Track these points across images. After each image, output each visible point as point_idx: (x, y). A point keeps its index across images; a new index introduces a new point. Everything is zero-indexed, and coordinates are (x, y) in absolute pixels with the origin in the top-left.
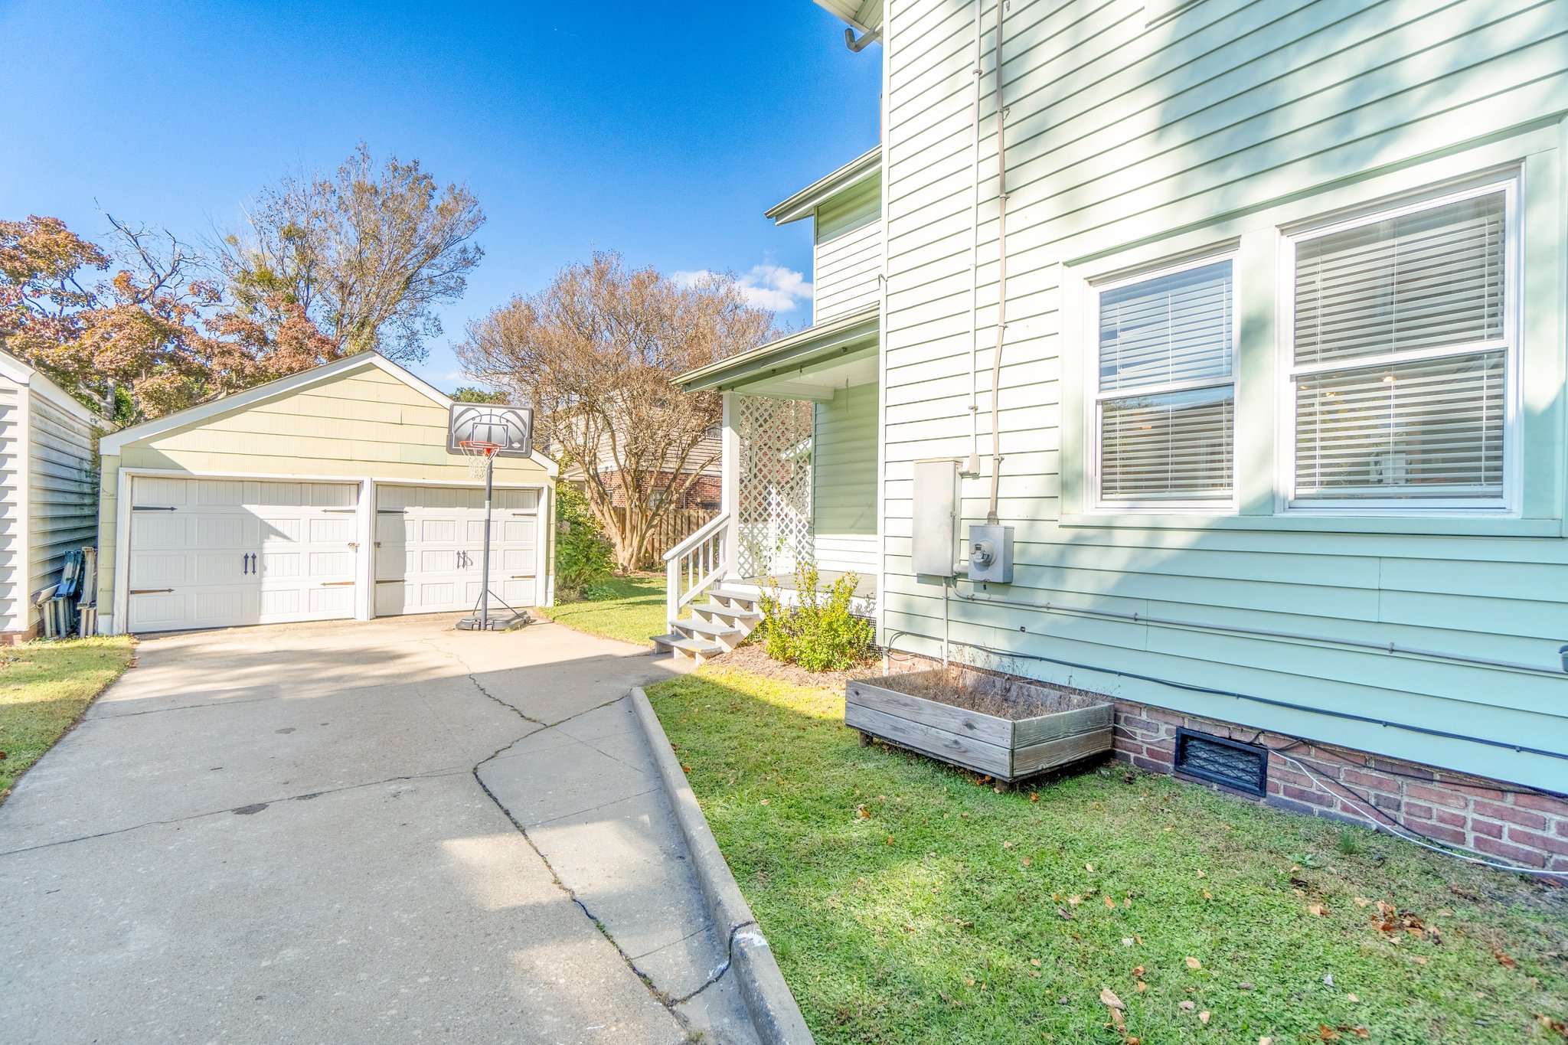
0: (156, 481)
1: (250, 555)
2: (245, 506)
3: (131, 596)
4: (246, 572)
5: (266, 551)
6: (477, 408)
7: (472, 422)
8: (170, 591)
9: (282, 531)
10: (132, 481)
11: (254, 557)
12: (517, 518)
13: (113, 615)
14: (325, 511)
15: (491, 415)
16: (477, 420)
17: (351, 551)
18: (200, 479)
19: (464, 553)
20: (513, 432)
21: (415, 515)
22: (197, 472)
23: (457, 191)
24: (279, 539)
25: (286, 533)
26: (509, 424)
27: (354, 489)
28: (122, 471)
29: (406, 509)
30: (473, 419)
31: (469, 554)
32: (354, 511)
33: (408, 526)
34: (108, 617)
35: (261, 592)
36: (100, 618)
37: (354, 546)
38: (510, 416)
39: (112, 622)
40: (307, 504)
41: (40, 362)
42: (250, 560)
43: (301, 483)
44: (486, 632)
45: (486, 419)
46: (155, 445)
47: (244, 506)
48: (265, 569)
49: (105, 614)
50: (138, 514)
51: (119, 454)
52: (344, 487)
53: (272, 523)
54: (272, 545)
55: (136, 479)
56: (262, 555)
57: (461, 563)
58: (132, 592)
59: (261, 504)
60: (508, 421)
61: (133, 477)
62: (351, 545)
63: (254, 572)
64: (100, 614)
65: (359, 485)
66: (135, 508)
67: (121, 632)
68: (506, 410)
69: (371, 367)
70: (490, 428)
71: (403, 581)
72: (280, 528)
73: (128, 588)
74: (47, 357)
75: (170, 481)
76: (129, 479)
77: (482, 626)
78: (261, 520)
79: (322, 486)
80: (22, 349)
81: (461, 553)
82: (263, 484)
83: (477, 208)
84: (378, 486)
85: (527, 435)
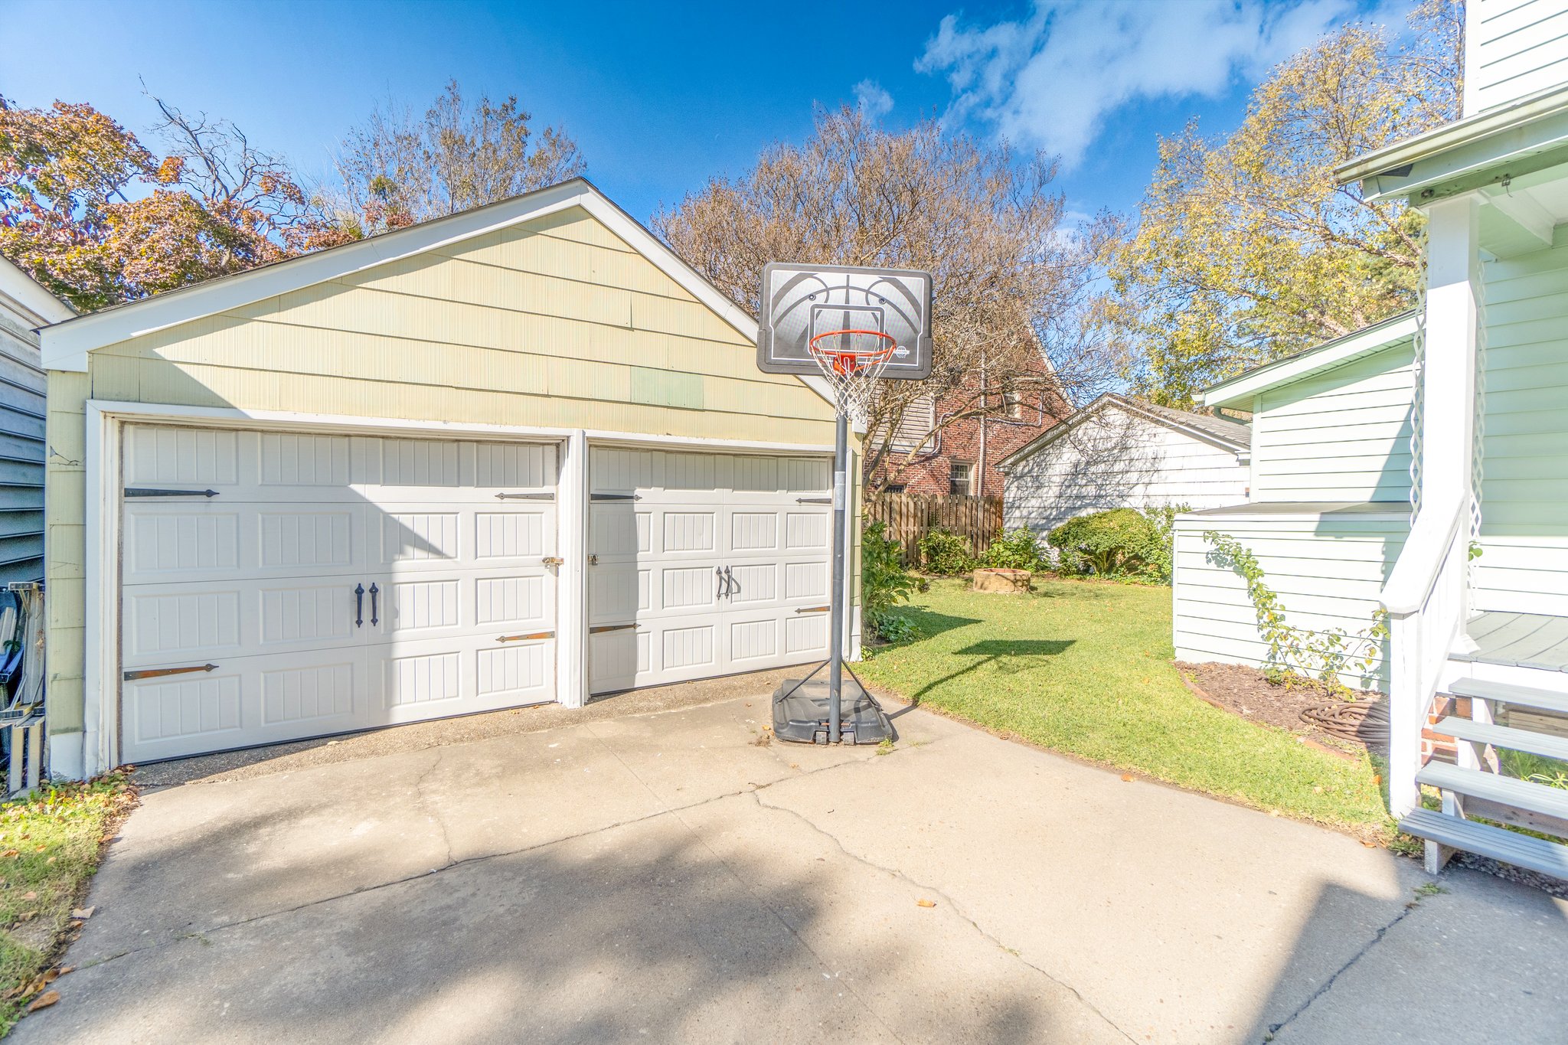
0: (174, 432)
1: (366, 587)
2: (356, 487)
3: (125, 684)
4: (359, 622)
5: (399, 577)
6: (820, 275)
7: (808, 304)
8: (209, 668)
9: (424, 535)
10: (121, 432)
11: (374, 590)
12: (805, 507)
13: (85, 732)
14: (502, 496)
15: (848, 287)
16: (820, 299)
17: (548, 575)
18: (268, 430)
19: (727, 571)
20: (894, 324)
21: (651, 500)
22: (258, 413)
23: (554, 136)
24: (419, 553)
25: (434, 541)
26: (886, 307)
27: (551, 451)
28: (94, 408)
29: (638, 491)
30: (812, 297)
31: (735, 573)
32: (551, 497)
33: (641, 520)
34: (73, 738)
35: (390, 662)
36: (55, 742)
37: (552, 563)
38: (886, 290)
39: (83, 748)
40: (471, 485)
41: (42, 273)
42: (367, 596)
43: (458, 440)
44: (841, 748)
45: (837, 297)
46: (166, 352)
47: (353, 486)
48: (396, 613)
49: (67, 731)
50: (134, 506)
51: (86, 370)
52: (533, 449)
53: (406, 520)
54: (410, 566)
55: (129, 430)
56: (392, 585)
57: (724, 590)
58: (129, 676)
59: (384, 484)
60: (882, 300)
61: (123, 423)
62: (547, 561)
63: (374, 621)
64: (53, 732)
65: (559, 446)
66: (129, 493)
67: (103, 767)
68: (876, 278)
69: (581, 213)
70: (847, 317)
71: (634, 626)
72: (420, 530)
73: (120, 668)
74: (54, 265)
75: (202, 434)
76: (113, 427)
77: (834, 735)
78: (387, 515)
79: (495, 447)
80: (16, 252)
81: (723, 570)
82: (388, 442)
83: (576, 154)
84: (594, 445)
85: (922, 329)
